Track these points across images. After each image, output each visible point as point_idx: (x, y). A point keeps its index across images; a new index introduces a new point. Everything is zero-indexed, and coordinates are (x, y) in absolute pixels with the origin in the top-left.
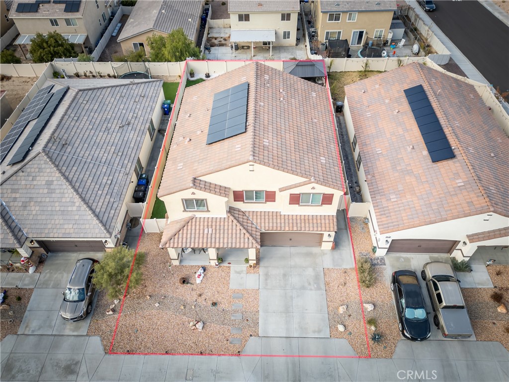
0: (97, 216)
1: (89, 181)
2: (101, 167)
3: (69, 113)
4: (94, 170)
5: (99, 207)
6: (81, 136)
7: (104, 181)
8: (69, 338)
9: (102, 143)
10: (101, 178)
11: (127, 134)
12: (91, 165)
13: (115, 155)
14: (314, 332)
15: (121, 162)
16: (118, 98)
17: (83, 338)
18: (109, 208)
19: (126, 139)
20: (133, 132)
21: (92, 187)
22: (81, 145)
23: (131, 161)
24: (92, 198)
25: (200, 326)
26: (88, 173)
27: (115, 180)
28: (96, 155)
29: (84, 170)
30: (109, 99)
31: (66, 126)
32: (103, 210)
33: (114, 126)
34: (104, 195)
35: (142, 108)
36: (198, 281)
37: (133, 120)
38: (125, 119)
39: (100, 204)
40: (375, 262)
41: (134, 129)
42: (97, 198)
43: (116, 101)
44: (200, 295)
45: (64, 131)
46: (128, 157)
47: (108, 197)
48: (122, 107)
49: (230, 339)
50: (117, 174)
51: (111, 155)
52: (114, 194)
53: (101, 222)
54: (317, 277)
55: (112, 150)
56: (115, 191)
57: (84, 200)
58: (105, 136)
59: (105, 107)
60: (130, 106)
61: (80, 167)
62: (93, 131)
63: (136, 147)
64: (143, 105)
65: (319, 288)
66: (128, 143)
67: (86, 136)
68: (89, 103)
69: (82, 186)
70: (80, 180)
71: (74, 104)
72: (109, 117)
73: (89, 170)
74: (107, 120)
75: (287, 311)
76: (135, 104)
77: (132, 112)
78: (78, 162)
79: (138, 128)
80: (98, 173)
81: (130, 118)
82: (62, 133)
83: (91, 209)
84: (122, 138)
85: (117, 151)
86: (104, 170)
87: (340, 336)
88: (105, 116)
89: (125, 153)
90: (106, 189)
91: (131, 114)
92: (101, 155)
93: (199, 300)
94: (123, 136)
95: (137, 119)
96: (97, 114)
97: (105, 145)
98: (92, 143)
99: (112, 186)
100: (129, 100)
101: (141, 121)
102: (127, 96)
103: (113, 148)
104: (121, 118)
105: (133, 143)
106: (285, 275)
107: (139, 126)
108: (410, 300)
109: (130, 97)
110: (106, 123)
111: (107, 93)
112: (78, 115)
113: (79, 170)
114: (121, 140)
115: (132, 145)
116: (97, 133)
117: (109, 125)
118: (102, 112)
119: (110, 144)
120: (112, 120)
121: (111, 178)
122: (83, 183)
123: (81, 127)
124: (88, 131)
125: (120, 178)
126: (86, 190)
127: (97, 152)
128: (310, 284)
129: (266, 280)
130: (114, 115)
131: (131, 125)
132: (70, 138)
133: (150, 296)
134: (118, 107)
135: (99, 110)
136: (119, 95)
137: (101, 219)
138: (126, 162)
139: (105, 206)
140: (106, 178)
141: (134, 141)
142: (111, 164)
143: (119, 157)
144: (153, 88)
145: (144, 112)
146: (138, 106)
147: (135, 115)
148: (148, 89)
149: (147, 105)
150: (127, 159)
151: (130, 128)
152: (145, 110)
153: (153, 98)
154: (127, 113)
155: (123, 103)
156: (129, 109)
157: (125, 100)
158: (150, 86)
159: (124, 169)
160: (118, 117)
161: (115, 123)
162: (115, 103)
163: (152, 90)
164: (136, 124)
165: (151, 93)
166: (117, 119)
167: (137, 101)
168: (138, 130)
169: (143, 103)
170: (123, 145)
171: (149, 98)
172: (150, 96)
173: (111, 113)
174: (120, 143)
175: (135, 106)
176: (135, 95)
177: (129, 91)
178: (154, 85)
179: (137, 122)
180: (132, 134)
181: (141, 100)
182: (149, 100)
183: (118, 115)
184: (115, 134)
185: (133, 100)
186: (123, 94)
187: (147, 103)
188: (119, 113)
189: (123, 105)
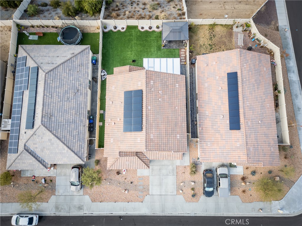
0: (76, 154)
1: (68, 136)
2: (71, 126)
3: (46, 93)
4: (68, 128)
5: (76, 149)
6: (56, 108)
7: (75, 133)
8: (77, 196)
9: (68, 109)
10: (73, 132)
11: (79, 99)
12: (66, 126)
13: (76, 115)
14: (171, 193)
15: (80, 119)
16: (68, 72)
17: (82, 196)
18: (81, 148)
19: (79, 102)
20: (81, 96)
21: (70, 139)
22: (58, 114)
23: (84, 117)
24: (72, 145)
25: (126, 192)
27: (79, 131)
28: (67, 118)
29: (64, 129)
30: (63, 75)
31: (47, 103)
32: (78, 150)
33: (71, 94)
34: (77, 141)
35: (82, 76)
36: (124, 173)
37: (80, 87)
38: (75, 88)
39: (76, 147)
40: (198, 163)
41: (81, 94)
42: (74, 144)
43: (67, 75)
44: (125, 179)
45: (47, 107)
46: (82, 114)
47: (79, 142)
48: (71, 79)
49: (139, 196)
50: (79, 127)
51: (74, 116)
52: (81, 140)
53: (79, 157)
54: (173, 170)
55: (74, 112)
56: (81, 138)
57: (68, 147)
58: (68, 104)
59: (63, 81)
60: (76, 76)
61: (62, 129)
62: (61, 103)
63: (85, 107)
64: (82, 73)
65: (173, 175)
66: (81, 105)
67: (59, 107)
68: (54, 82)
69: (66, 140)
70: (64, 137)
71: (46, 86)
72: (67, 89)
73: (66, 129)
74: (66, 92)
75: (160, 185)
76: (78, 73)
77: (78, 80)
78: (60, 126)
79: (83, 92)
80: (71, 129)
81: (77, 86)
82: (47, 109)
83: (73, 151)
84: (77, 102)
85: (76, 113)
86: (73, 127)
87: (180, 194)
88: (64, 89)
89: (80, 112)
90: (77, 138)
91: (78, 82)
92: (69, 118)
93: (125, 181)
94: (77, 101)
95: (82, 86)
96: (60, 89)
97: (70, 110)
98: (63, 111)
99: (79, 135)
100: (74, 71)
101: (84, 86)
102: (72, 69)
103: (74, 110)
104: (73, 88)
105: (83, 104)
106: (160, 169)
107: (84, 91)
108: (208, 185)
109: (74, 68)
110: (66, 94)
111: (61, 68)
112: (50, 94)
113: (62, 131)
114: (77, 104)
115: (83, 106)
116: (64, 103)
117: (68, 95)
118: (62, 87)
119: (72, 109)
120: (69, 91)
121: (77, 130)
122: (66, 138)
123: (54, 101)
124: (59, 103)
125: (81, 129)
126: (68, 141)
127: (67, 116)
128: (170, 173)
129: (152, 171)
130: (69, 86)
131: (79, 92)
132: (51, 111)
133: (105, 180)
134: (69, 79)
135: (60, 85)
136: (68, 70)
137: (78, 155)
138: (82, 118)
139: (78, 148)
140: (75, 131)
141: (83, 102)
142: (75, 122)
143: (78, 116)
144: (85, 56)
145: (84, 79)
146: (80, 75)
147: (80, 83)
148: (83, 58)
149: (84, 72)
150: (82, 116)
151: (79, 94)
152: (84, 77)
153: (87, 65)
154: (76, 83)
155: (72, 75)
156: (76, 79)
157: (72, 72)
158: (83, 54)
159: (82, 123)
160: (71, 87)
161: (71, 93)
162: (67, 77)
163: (85, 58)
164: (81, 89)
165: (85, 61)
166: (71, 89)
167: (78, 71)
168: (83, 94)
169: (82, 71)
170: (79, 107)
171: (85, 66)
172: (85, 64)
173: (67, 85)
174: (76, 106)
175: (78, 75)
176: (76, 66)
177: (72, 64)
178: (85, 53)
179: (82, 88)
180: (81, 98)
181: (80, 70)
182: (85, 67)
183: (71, 86)
184: (72, 101)
185: (76, 71)
186: (70, 68)
187: (84, 71)
188: (71, 84)
189: (72, 77)
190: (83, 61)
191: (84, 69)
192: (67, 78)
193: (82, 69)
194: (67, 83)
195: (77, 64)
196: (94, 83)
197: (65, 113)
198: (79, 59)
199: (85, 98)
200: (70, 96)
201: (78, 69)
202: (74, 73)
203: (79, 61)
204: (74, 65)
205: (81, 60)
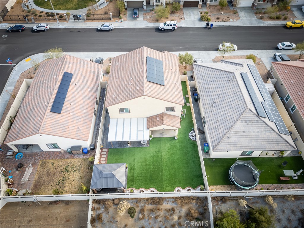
0: (200, 66)
1: (210, 74)
2: (210, 80)
3: (240, 93)
4: (211, 78)
5: (202, 69)
6: (227, 87)
7: (205, 77)
9: (217, 89)
10: (207, 77)
11: (209, 100)
12: (214, 79)
13: (208, 88)
15: (204, 87)
16: (227, 117)
18: (198, 70)
19: (209, 97)
20: (208, 102)
21: (208, 72)
22: (223, 83)
26: (213, 76)
27: (202, 79)
28: (215, 83)
29: (215, 76)
30: (231, 113)
31: (236, 87)
32: (200, 68)
33: (218, 100)
34: (203, 73)
35: (212, 119)
37: (212, 109)
41: (208, 104)
42: (204, 70)
43: (227, 114)
45: (235, 84)
46: (203, 90)
47: (201, 73)
48: (222, 112)
51: (210, 87)
52: (199, 75)
55: (211, 89)
58: (218, 93)
59: (229, 107)
60: (218, 116)
61: (217, 76)
62: (224, 92)
64: (213, 121)
66: (207, 96)
67: (225, 88)
68: (237, 104)
69: (211, 71)
70: (214, 72)
71: (242, 99)
72: (223, 103)
73: (213, 77)
74: (222, 101)
77: (215, 113)
78: (219, 77)
79: (207, 106)
80: (210, 78)
81: (214, 109)
82: (234, 83)
83: (203, 66)
84: (211, 96)
85: (209, 89)
86: (208, 80)
88: (225, 102)
89: (205, 91)
90: (203, 75)
91: (215, 112)
92: (213, 84)
94: (211, 97)
95: (210, 111)
96: (229, 101)
97: (215, 89)
98: (220, 87)
99: (202, 77)
100: (221, 120)
101: (208, 111)
102: (224, 121)
103: (211, 90)
104: (217, 106)
105: (205, 97)
107: (207, 107)
109: (222, 123)
110: (222, 99)
111: (235, 118)
112: (236, 95)
113: (216, 75)
115: (204, 96)
116: (222, 92)
117: (220, 99)
118: (228, 103)
119: (213, 90)
120: (221, 102)
121: (204, 79)
123: (230, 90)
124: (226, 90)
125: (201, 81)
126: (209, 70)
127: (215, 84)
130: (222, 106)
132: (230, 83)
134: (224, 111)
135: (230, 104)
136: (228, 119)
138: (203, 88)
139: (200, 70)
141: (205, 98)
142: (207, 83)
143: (206, 88)
144: (215, 138)
145: (210, 117)
146: (214, 119)
147: (213, 112)
148: (217, 135)
149: (211, 122)
150: (203, 89)
151: (210, 104)
152: (210, 118)
153: (211, 130)
154: (217, 111)
155: (223, 116)
156: (217, 114)
157: (223, 118)
158: (217, 139)
159: (202, 84)
160: (220, 105)
161: (218, 102)
162: (226, 113)
163: (215, 136)
164: (209, 107)
165: (214, 133)
166: (219, 104)
167: (217, 122)
168: (207, 105)
169: (213, 123)
170: (208, 94)
171: (212, 129)
172: (213, 130)
173: (224, 106)
174: (210, 94)
175: (216, 118)
176: (221, 125)
177: (226, 126)
178: (216, 141)
179: (210, 109)
180: (208, 101)
181: (216, 124)
182: (212, 127)
183: (220, 107)
184: (215, 96)
185: (219, 121)
186: (227, 121)
187: (211, 124)
188: (220, 108)
189: (222, 114)
190: (216, 132)
191: (212, 126)
192: (226, 111)
193: (214, 124)
194: (224, 107)
195: (221, 127)
196: (201, 129)
197: (218, 86)
198: (220, 133)
199: (204, 102)
200: (218, 99)
201: (218, 123)
202: (221, 118)
203: (220, 131)
204: (223, 125)
205: (218, 132)
